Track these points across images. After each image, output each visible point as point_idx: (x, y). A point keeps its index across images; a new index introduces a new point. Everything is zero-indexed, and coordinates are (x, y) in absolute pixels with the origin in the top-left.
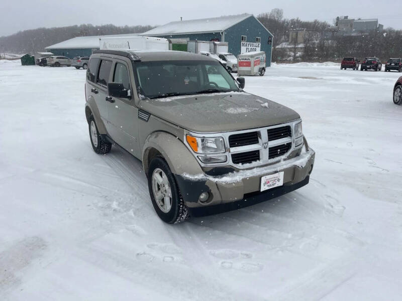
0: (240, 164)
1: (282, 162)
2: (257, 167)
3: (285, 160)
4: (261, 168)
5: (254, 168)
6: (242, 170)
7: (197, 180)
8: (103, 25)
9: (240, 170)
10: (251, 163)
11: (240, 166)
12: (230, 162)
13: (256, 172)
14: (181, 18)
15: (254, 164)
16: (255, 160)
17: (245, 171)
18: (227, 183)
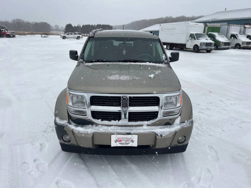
0: (100, 120)
1: (145, 127)
2: (115, 126)
3: (148, 125)
4: (119, 128)
5: (112, 126)
6: (101, 125)
7: (60, 124)
8: (178, 16)
9: (99, 124)
10: (111, 121)
11: (99, 121)
12: (89, 117)
13: (110, 130)
14: (226, 9)
15: (113, 122)
16: (115, 120)
17: (104, 126)
18: (79, 132)
